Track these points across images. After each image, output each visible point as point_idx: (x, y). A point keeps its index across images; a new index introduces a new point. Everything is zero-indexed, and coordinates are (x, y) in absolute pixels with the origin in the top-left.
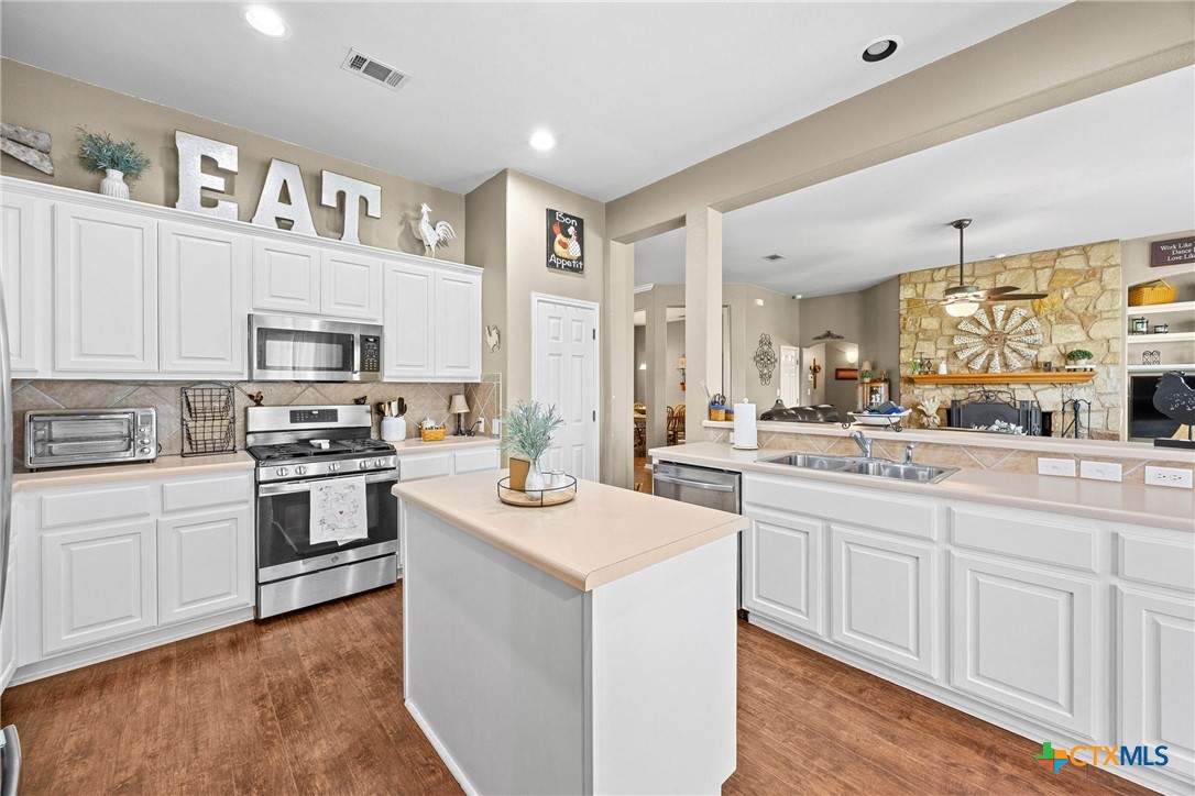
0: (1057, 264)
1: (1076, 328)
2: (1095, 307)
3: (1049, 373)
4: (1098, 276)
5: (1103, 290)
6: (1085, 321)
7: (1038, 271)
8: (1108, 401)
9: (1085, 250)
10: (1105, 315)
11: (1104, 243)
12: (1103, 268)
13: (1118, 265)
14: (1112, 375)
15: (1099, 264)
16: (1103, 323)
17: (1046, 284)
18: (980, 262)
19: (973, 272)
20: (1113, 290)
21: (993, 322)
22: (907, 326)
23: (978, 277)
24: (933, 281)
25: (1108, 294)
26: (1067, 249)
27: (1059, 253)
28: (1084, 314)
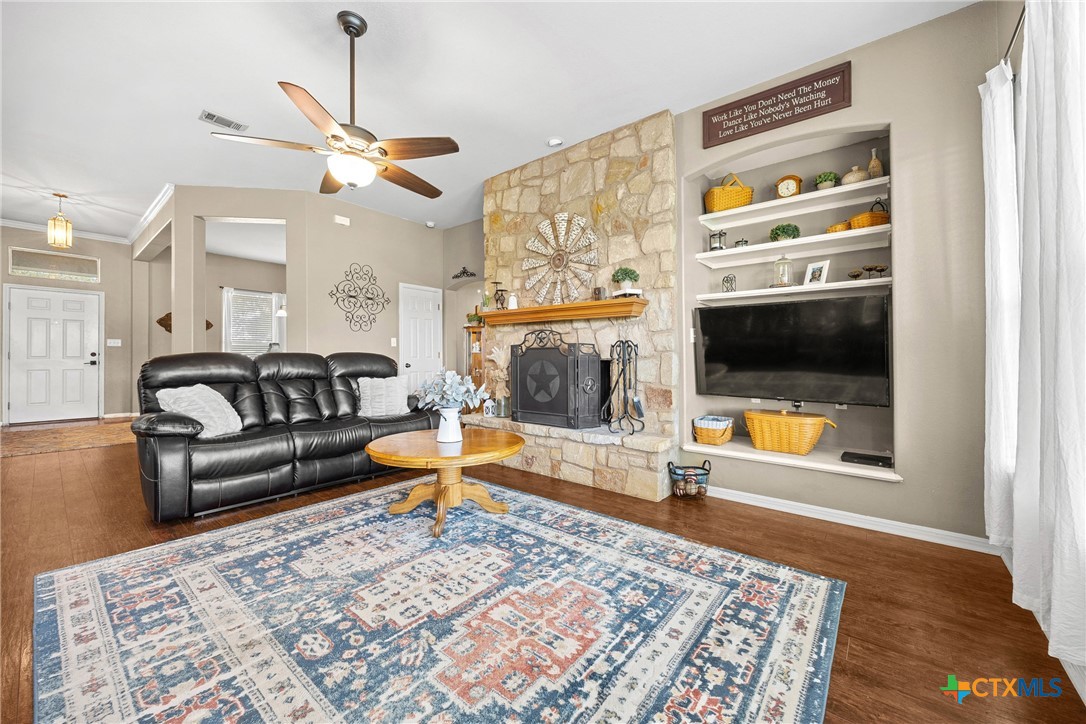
0: (612, 151)
1: (629, 239)
2: (647, 210)
3: (598, 303)
4: (649, 163)
5: (655, 183)
6: (639, 227)
7: (595, 163)
8: (661, 341)
9: (635, 128)
10: (658, 219)
11: (653, 116)
12: (654, 151)
13: (667, 146)
14: (664, 304)
15: (650, 146)
16: (654, 231)
17: (602, 181)
18: (548, 157)
19: (542, 172)
20: (663, 182)
21: (556, 237)
22: (489, 249)
23: (546, 178)
24: (510, 187)
25: (658, 187)
26: (620, 129)
27: (613, 136)
28: (637, 219)
